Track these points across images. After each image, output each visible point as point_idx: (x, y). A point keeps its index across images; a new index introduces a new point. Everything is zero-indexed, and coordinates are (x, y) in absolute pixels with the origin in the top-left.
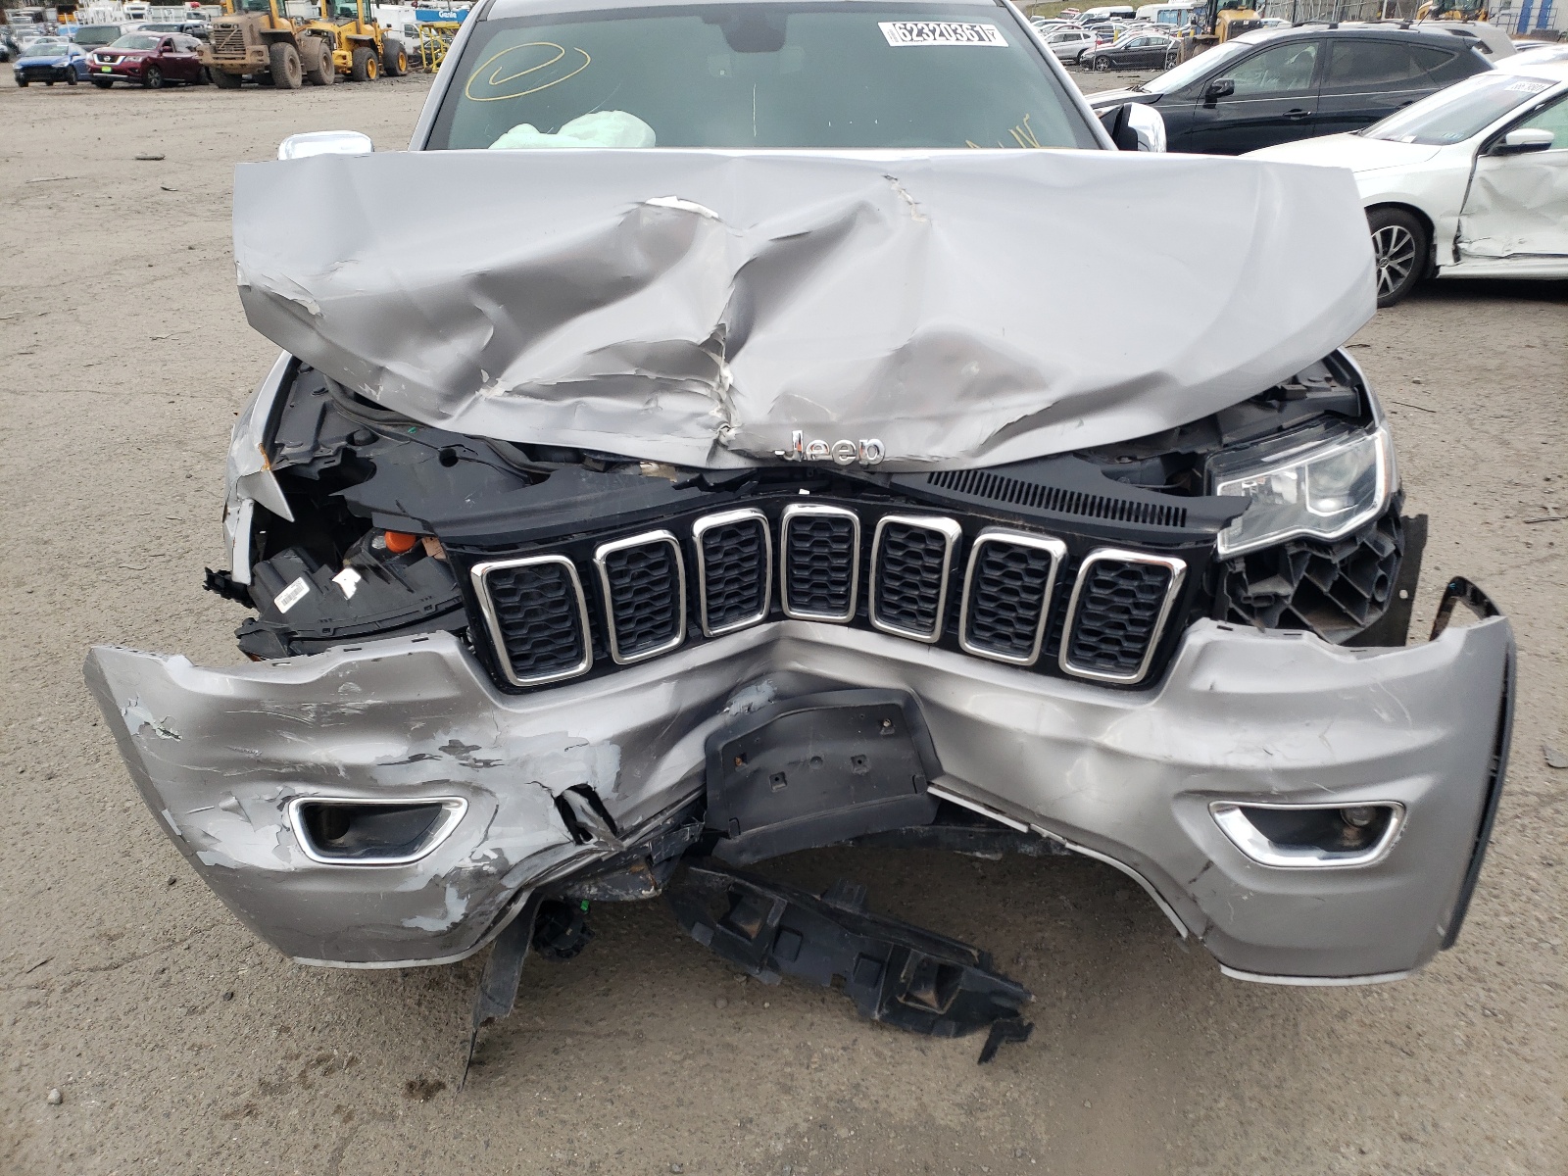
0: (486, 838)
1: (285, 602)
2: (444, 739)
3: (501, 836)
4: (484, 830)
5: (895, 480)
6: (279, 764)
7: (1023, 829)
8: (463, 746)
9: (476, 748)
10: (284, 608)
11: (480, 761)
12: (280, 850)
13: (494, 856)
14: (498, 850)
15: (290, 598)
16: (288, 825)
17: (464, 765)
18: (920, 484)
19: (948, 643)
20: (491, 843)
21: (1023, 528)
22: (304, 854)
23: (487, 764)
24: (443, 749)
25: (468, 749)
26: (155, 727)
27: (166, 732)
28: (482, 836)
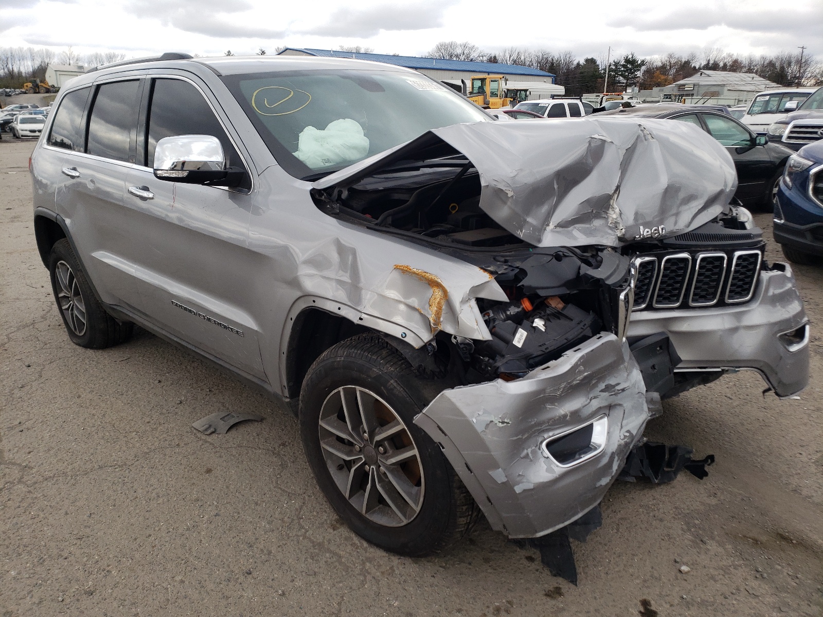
0: (622, 427)
1: (519, 342)
2: (602, 386)
3: (626, 425)
4: (620, 424)
5: (665, 241)
6: (540, 424)
8: (612, 386)
9: (618, 384)
10: (520, 346)
11: (620, 390)
12: (549, 470)
13: (628, 434)
14: (628, 431)
15: (520, 339)
16: (546, 456)
17: (612, 395)
18: (673, 241)
19: (685, 306)
20: (625, 429)
21: (711, 250)
22: (560, 468)
23: (623, 390)
24: (602, 391)
25: (614, 386)
26: (497, 422)
27: (503, 423)
28: (620, 427)
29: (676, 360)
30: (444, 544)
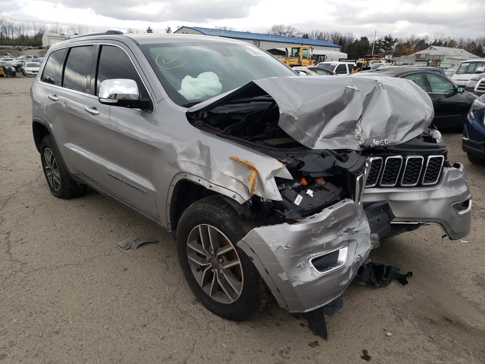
0: (355, 253)
1: (298, 202)
2: (345, 229)
3: (358, 251)
4: (354, 251)
5: (388, 148)
6: (308, 249)
7: (417, 223)
8: (351, 229)
9: (354, 228)
10: (298, 204)
11: (355, 232)
12: (313, 275)
13: (359, 257)
14: (359, 255)
15: (298, 201)
16: (311, 267)
17: (350, 234)
18: (393, 148)
19: (398, 186)
20: (357, 254)
21: (415, 154)
22: (319, 274)
23: (357, 232)
24: (345, 232)
25: (352, 229)
26: (283, 246)
27: (287, 247)
28: (354, 253)
29: (392, 217)
30: (253, 314)
